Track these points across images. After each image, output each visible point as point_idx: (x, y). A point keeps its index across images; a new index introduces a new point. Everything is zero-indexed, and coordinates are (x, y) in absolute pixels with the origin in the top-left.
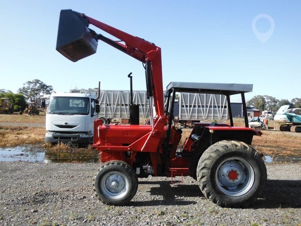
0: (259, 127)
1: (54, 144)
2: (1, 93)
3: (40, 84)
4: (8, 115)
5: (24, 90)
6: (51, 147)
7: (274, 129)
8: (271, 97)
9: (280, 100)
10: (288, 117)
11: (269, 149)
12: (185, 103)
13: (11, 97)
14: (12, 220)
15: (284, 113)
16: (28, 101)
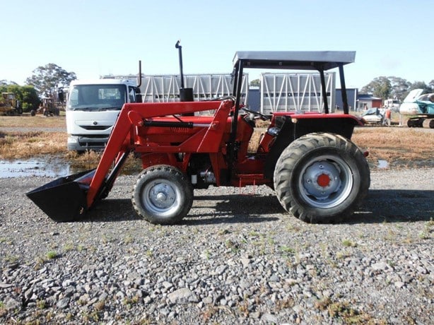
0: (378, 122)
1: (81, 153)
2: (2, 85)
3: (57, 70)
4: (15, 117)
5: (34, 80)
6: (77, 157)
7: (400, 125)
8: (399, 79)
9: (413, 82)
10: (420, 106)
11: (386, 151)
12: (269, 91)
13: (17, 91)
14: (25, 245)
15: (415, 100)
16: (43, 97)
